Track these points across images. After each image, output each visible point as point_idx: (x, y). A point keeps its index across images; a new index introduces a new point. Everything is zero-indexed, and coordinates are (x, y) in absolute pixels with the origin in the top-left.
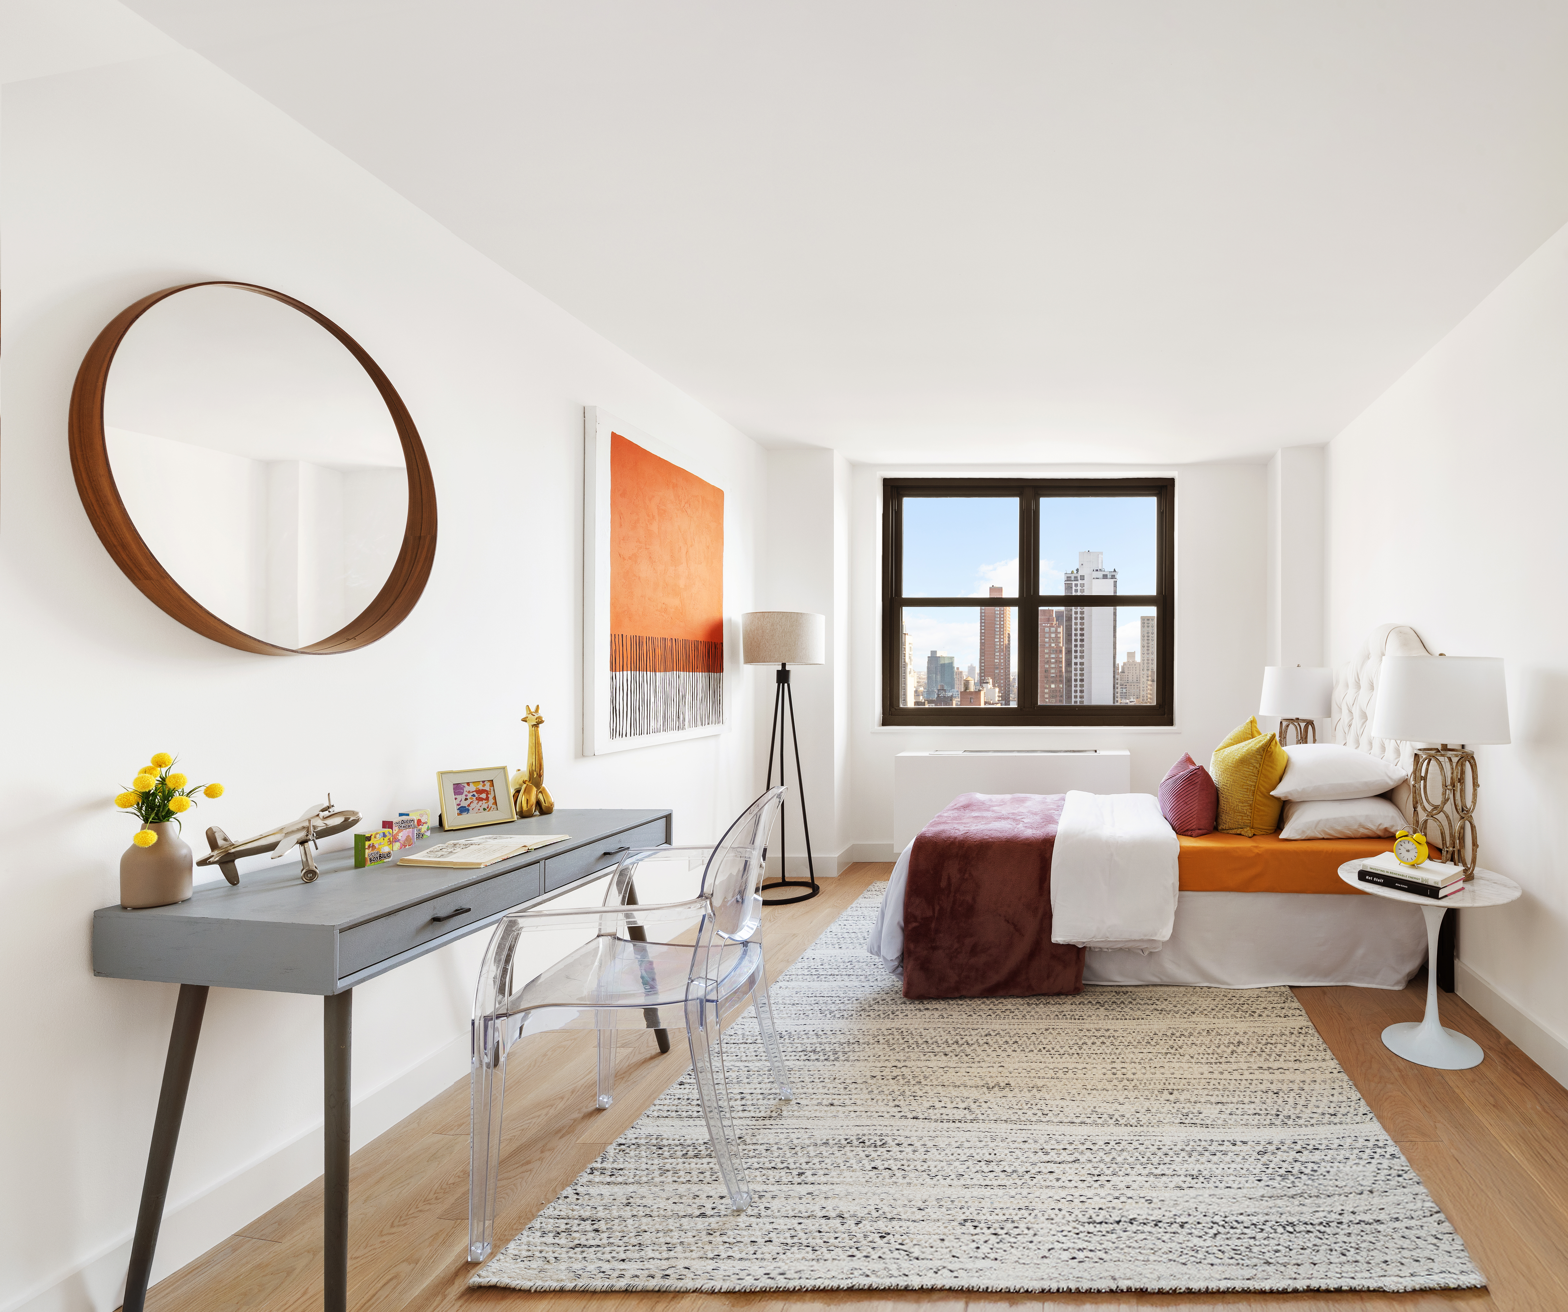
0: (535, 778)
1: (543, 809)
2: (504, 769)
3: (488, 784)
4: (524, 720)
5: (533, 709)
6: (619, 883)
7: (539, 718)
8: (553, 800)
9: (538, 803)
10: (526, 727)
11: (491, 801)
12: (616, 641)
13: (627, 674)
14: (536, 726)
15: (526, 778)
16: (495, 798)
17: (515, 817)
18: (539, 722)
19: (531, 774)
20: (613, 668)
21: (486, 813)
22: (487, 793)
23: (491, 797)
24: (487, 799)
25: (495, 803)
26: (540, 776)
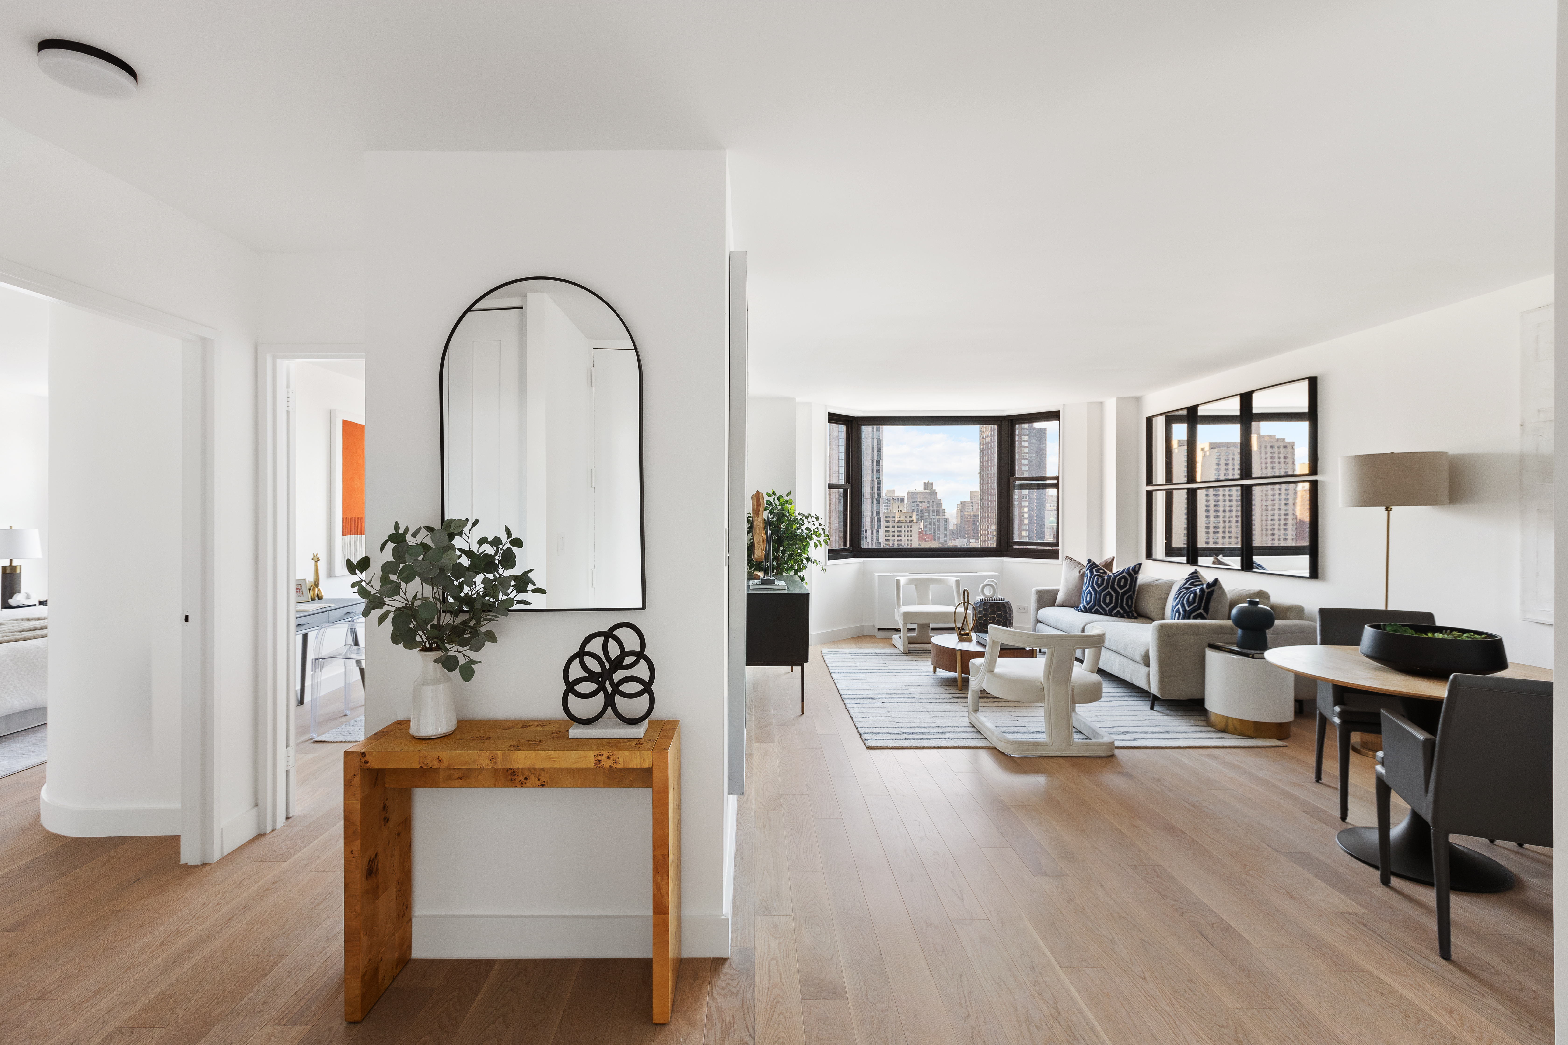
0: (316, 584)
1: (320, 598)
2: (305, 579)
3: (300, 586)
4: (312, 559)
5: (315, 555)
6: (351, 632)
7: (318, 558)
8: (323, 594)
9: (318, 595)
10: (313, 562)
11: (301, 593)
12: (345, 520)
13: (349, 536)
14: (317, 562)
15: (313, 584)
16: (302, 591)
17: (310, 600)
18: (318, 560)
19: (315, 582)
20: (343, 535)
21: (299, 597)
22: (300, 589)
23: (301, 591)
24: (299, 592)
25: (303, 594)
26: (318, 584)
